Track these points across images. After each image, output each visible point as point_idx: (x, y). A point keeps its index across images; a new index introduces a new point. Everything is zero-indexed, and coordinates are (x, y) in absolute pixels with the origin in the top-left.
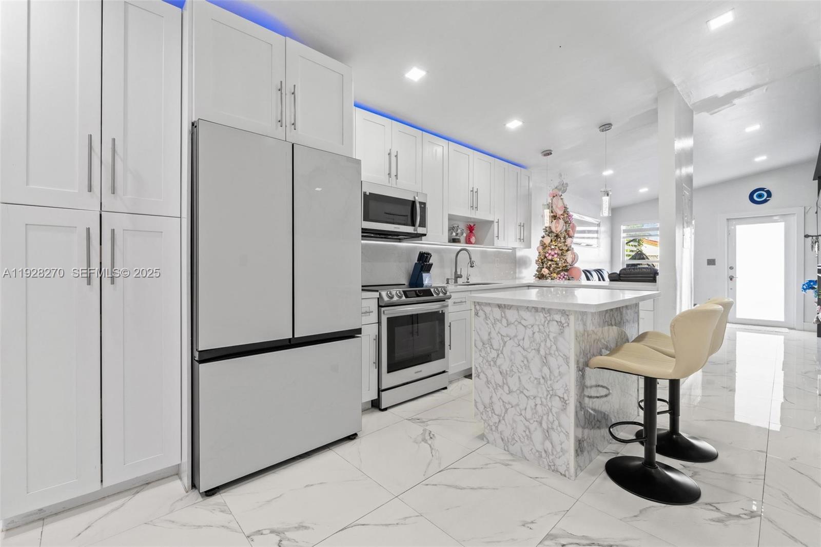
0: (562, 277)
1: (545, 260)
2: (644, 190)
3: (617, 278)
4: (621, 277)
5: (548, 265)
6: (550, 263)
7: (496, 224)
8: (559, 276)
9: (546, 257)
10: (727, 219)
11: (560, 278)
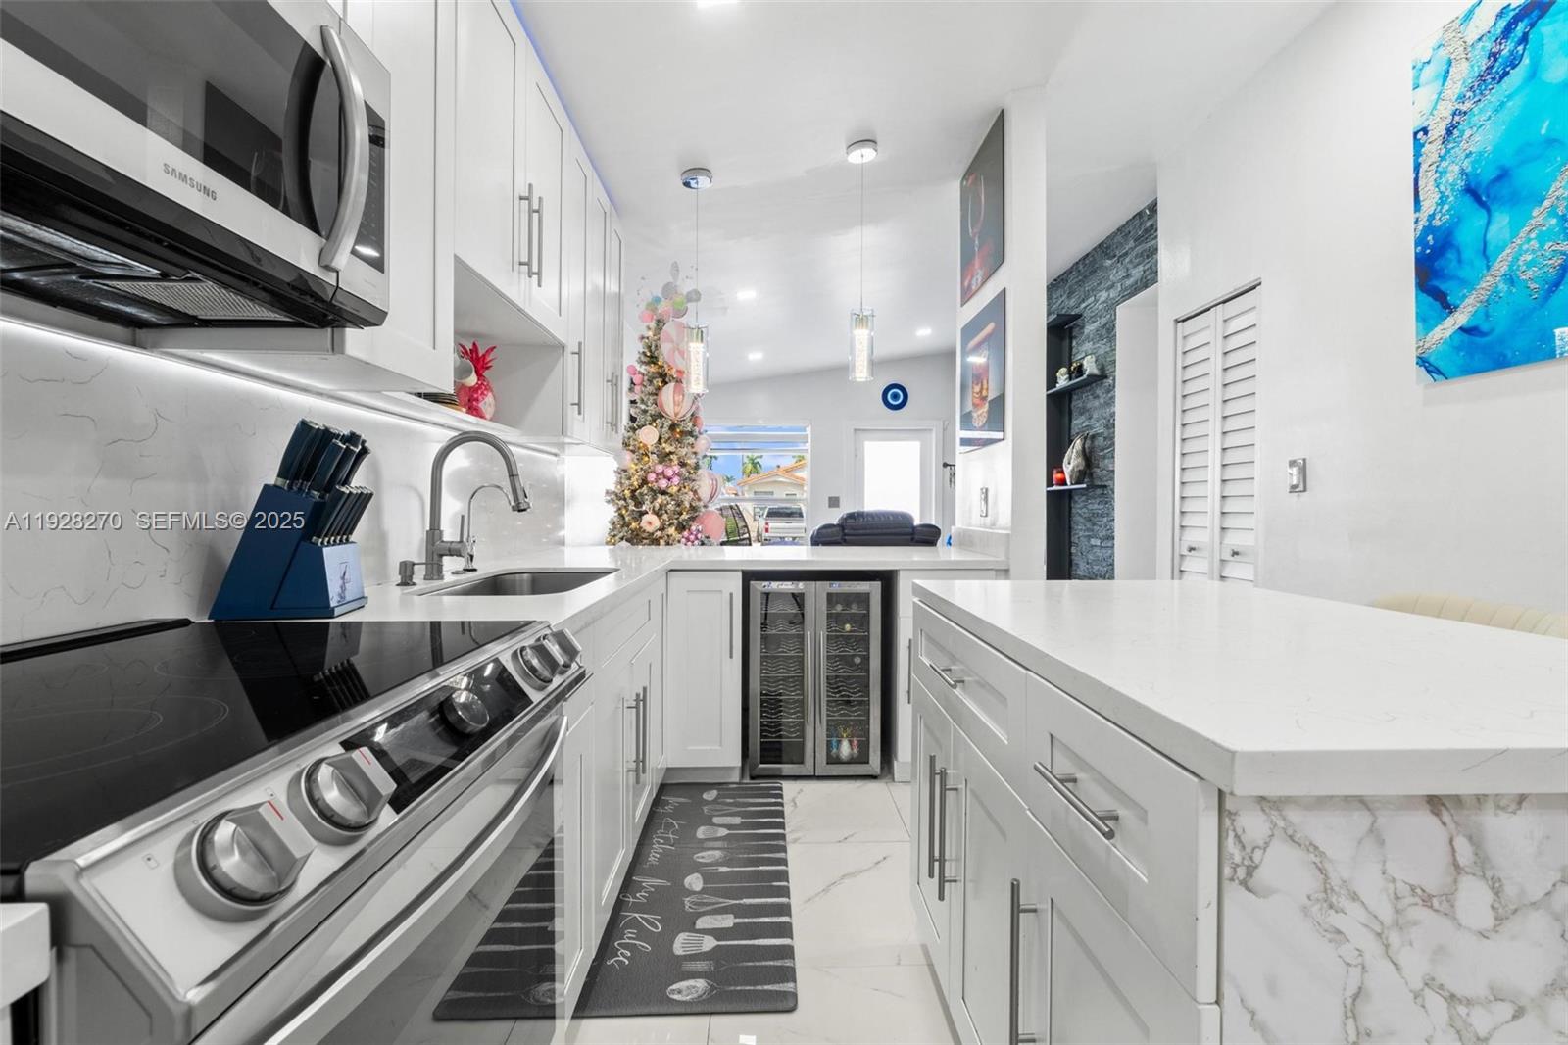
0: (692, 538)
1: (645, 490)
2: (755, 356)
3: (839, 538)
4: (845, 535)
5: (657, 506)
6: (660, 499)
7: (571, 361)
8: (686, 534)
9: (644, 482)
10: (855, 430)
11: (688, 540)
